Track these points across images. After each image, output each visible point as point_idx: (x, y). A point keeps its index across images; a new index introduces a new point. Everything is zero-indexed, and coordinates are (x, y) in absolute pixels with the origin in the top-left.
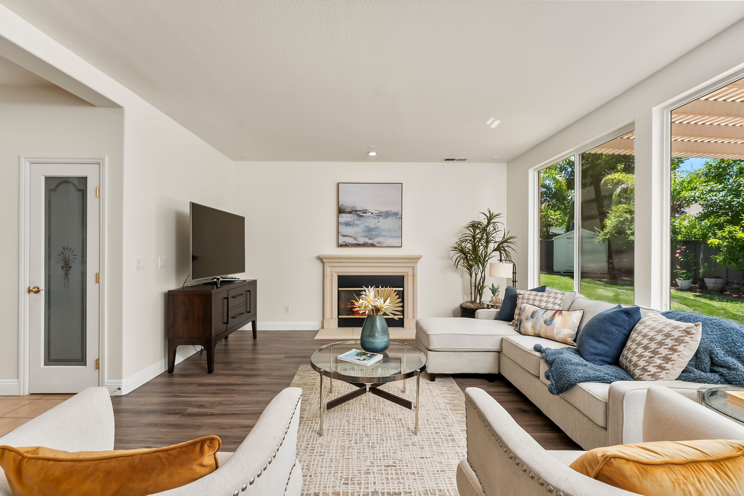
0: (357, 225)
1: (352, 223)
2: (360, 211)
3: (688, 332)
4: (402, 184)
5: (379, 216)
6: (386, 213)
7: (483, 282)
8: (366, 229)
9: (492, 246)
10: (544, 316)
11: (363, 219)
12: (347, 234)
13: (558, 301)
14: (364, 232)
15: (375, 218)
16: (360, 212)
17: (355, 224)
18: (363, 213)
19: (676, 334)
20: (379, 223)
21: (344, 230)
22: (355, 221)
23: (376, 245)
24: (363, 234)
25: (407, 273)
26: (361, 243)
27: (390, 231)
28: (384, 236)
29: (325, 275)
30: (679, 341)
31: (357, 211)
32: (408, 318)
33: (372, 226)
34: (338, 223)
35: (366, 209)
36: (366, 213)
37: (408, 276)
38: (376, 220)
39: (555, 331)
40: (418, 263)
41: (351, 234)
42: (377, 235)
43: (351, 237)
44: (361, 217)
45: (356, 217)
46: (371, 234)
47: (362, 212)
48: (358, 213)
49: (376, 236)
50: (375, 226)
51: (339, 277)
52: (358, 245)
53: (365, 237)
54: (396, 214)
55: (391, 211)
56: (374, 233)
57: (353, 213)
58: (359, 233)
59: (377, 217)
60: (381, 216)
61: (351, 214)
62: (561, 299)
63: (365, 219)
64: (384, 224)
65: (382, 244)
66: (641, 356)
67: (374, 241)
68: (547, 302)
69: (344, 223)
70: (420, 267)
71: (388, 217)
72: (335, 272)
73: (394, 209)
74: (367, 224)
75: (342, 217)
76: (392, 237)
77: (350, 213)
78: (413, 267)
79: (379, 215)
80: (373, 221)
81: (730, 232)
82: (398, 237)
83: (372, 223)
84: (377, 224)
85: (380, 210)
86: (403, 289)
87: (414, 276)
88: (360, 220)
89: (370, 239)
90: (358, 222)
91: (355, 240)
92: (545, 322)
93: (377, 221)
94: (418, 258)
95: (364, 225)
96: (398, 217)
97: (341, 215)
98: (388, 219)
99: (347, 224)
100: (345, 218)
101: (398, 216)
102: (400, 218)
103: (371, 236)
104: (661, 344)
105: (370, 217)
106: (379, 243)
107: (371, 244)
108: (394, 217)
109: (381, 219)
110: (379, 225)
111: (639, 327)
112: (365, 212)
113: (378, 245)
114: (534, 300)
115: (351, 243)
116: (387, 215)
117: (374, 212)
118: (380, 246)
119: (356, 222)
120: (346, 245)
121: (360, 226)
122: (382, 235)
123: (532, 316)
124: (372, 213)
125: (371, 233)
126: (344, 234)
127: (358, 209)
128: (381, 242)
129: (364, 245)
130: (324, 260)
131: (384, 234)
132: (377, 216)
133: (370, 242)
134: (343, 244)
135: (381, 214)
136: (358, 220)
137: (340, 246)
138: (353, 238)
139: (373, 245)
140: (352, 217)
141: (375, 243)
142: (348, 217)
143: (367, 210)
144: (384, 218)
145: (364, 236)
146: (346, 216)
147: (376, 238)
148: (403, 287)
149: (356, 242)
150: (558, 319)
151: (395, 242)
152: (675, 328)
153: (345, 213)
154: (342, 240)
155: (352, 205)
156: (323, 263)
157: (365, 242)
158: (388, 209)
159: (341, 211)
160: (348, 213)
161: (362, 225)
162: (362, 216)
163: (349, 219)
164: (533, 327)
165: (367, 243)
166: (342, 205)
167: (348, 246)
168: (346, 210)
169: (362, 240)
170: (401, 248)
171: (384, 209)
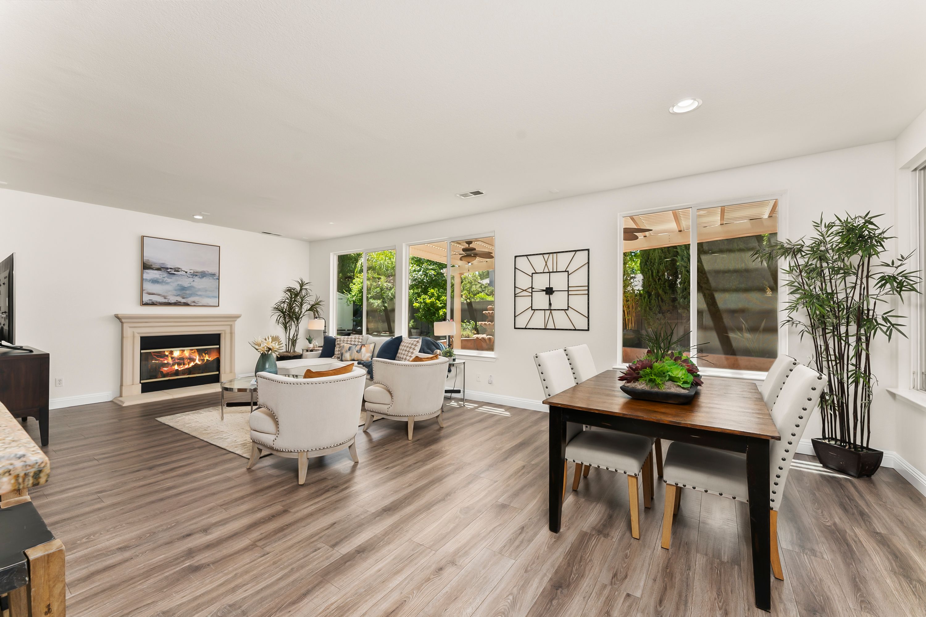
0: (167, 283)
2: (171, 268)
3: (418, 342)
4: (220, 247)
7: (297, 335)
8: (179, 288)
9: (306, 307)
10: (356, 348)
11: (174, 278)
13: (360, 341)
14: (176, 290)
17: (165, 282)
18: (175, 271)
19: (415, 343)
21: (149, 287)
22: (166, 279)
23: (190, 304)
24: (175, 293)
25: (225, 331)
27: (206, 291)
28: (200, 296)
29: (124, 336)
30: (416, 345)
31: (167, 269)
32: (225, 373)
33: (186, 285)
34: (142, 280)
36: (179, 271)
37: (225, 333)
38: (191, 280)
39: (363, 355)
40: (236, 322)
41: (160, 293)
43: (159, 295)
44: (172, 275)
45: (165, 275)
46: (184, 293)
47: (173, 270)
48: (169, 270)
49: (191, 295)
50: (189, 285)
51: (141, 338)
53: (177, 296)
54: (214, 275)
56: (188, 292)
57: (163, 270)
58: (169, 291)
60: (196, 275)
62: (362, 339)
63: (177, 278)
64: (198, 283)
66: (404, 354)
67: (189, 300)
68: (355, 341)
69: (150, 280)
70: (238, 325)
71: (205, 278)
72: (138, 333)
73: (212, 269)
74: (180, 283)
75: (148, 273)
76: (208, 297)
78: (231, 326)
79: (195, 274)
81: (424, 299)
82: (215, 297)
83: (186, 282)
84: (192, 283)
85: (195, 270)
86: (220, 346)
87: (232, 333)
88: (171, 278)
89: (183, 298)
90: (169, 280)
91: (165, 298)
92: (357, 352)
93: (192, 280)
94: (238, 317)
95: (176, 284)
96: (215, 278)
97: (147, 271)
98: (204, 279)
99: (155, 281)
100: (150, 274)
101: (216, 276)
102: (217, 279)
103: (184, 294)
104: (410, 348)
106: (194, 302)
107: (184, 303)
108: (211, 278)
109: (197, 279)
110: (194, 284)
111: (402, 344)
112: (177, 270)
113: (193, 304)
114: (347, 341)
116: (203, 275)
117: (189, 271)
118: (195, 305)
120: (153, 304)
122: (197, 294)
123: (349, 349)
124: (186, 272)
125: (184, 292)
126: (150, 291)
127: (169, 267)
128: (196, 301)
129: (176, 304)
130: (123, 320)
131: (199, 293)
133: (183, 301)
134: (149, 302)
135: (196, 274)
137: (147, 304)
139: (186, 304)
141: (189, 302)
142: (156, 274)
143: (179, 269)
145: (176, 295)
147: (190, 297)
148: (219, 345)
149: (166, 301)
150: (364, 349)
152: (415, 341)
153: (152, 269)
154: (146, 298)
155: (161, 262)
156: (122, 323)
158: (205, 270)
159: (146, 266)
163: (158, 276)
164: (351, 356)
165: (180, 302)
166: (148, 260)
167: (156, 305)
168: (153, 266)
169: (173, 299)
170: (218, 308)
171: (200, 269)
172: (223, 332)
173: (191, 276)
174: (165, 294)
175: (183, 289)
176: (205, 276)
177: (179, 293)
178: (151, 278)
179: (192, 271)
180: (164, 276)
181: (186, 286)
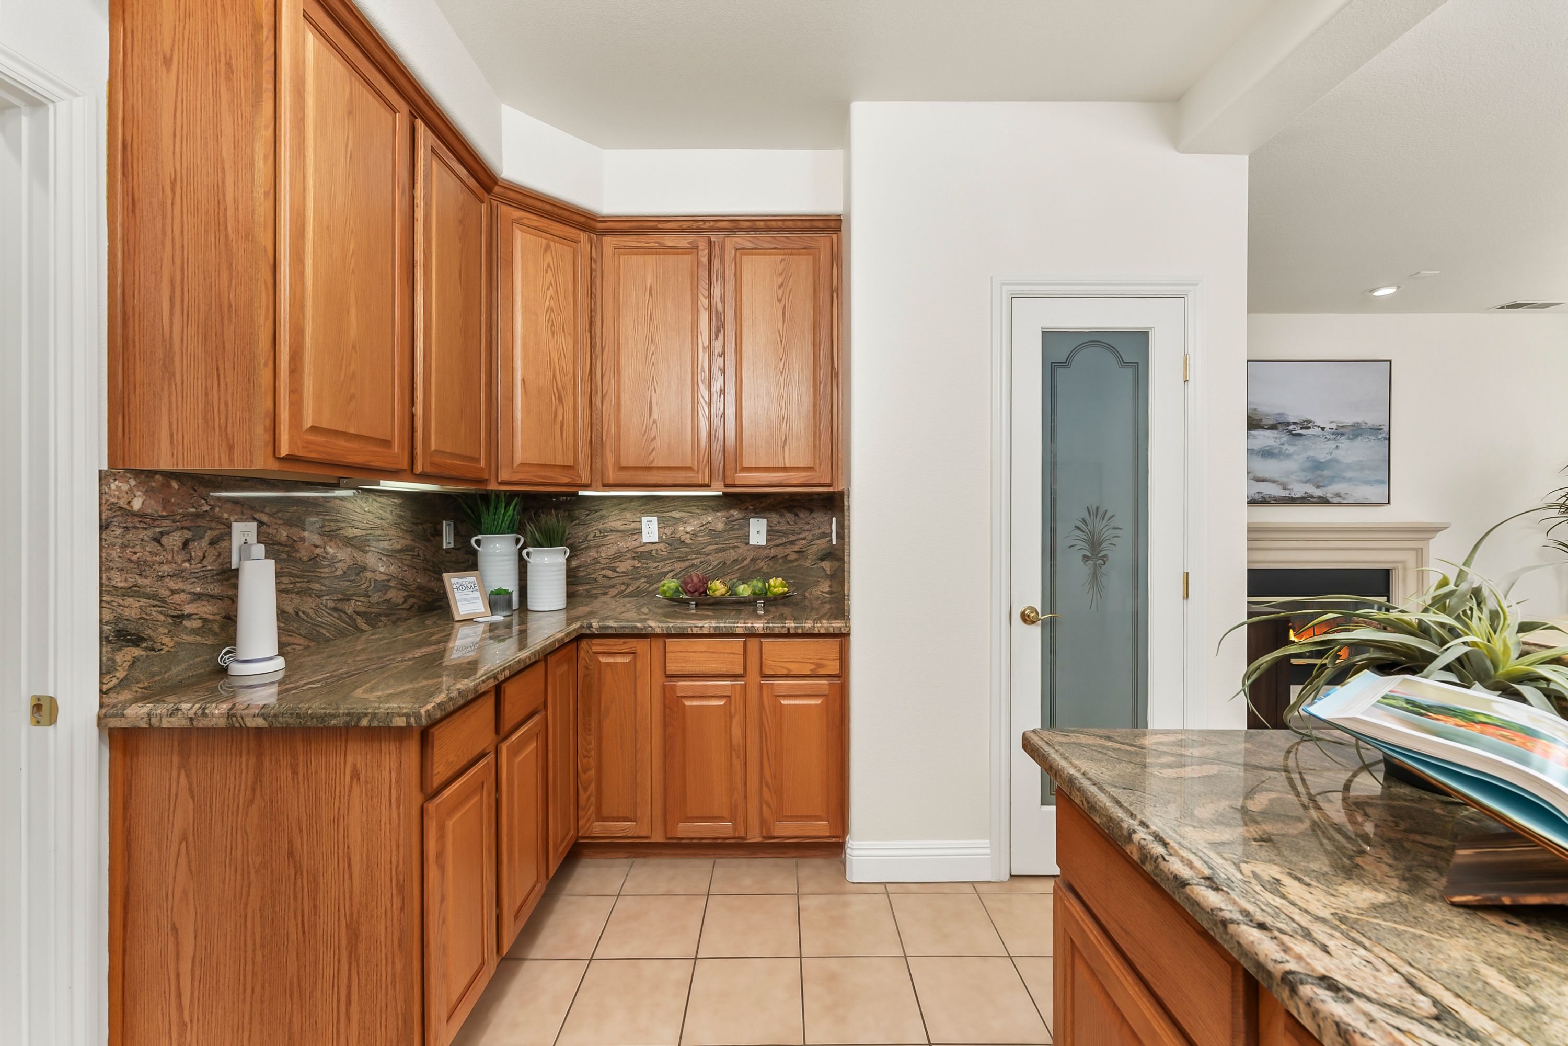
0: (1288, 456)
1: (1276, 451)
2: (1294, 423)
4: (1390, 361)
5: (1338, 434)
6: (1354, 428)
8: (1308, 464)
11: (1301, 443)
12: (1267, 476)
14: (1304, 471)
15: (1329, 440)
16: (1295, 427)
20: (1338, 452)
22: (1286, 446)
23: (1331, 500)
25: (1403, 562)
26: (1297, 496)
28: (1350, 480)
31: (1288, 424)
33: (1322, 457)
35: (1310, 418)
36: (1309, 428)
37: (1405, 569)
38: (1332, 444)
40: (1431, 541)
41: (1275, 476)
42: (1334, 477)
43: (1274, 482)
45: (1285, 438)
46: (1320, 476)
47: (1299, 426)
48: (1291, 428)
49: (1332, 480)
50: (1329, 457)
51: (1251, 571)
52: (1291, 501)
53: (1306, 482)
54: (1378, 429)
55: (1366, 423)
56: (1326, 473)
57: (1281, 429)
58: (1292, 473)
59: (1334, 436)
60: (1342, 434)
61: (1275, 432)
63: (1306, 442)
65: (1344, 499)
67: (1328, 492)
69: (1259, 452)
70: (1437, 549)
71: (1359, 438)
73: (1375, 418)
74: (1311, 453)
76: (1368, 482)
77: (1273, 427)
78: (1419, 552)
79: (1339, 432)
80: (1325, 446)
82: (1381, 482)
83: (1322, 451)
84: (1334, 452)
85: (1340, 422)
86: (1389, 599)
88: (1295, 445)
89: (1318, 487)
90: (1292, 449)
91: (1285, 489)
93: (1335, 446)
94: (1437, 529)
95: (1305, 455)
96: (1380, 437)
97: (1253, 432)
98: (1359, 443)
99: (1267, 453)
102: (1385, 438)
103: (1320, 479)
105: (1319, 436)
106: (1338, 495)
107: (1320, 497)
108: (1373, 438)
109: (1343, 443)
110: (1339, 454)
112: (1306, 425)
113: (1336, 500)
115: (1274, 497)
116: (1356, 431)
117: (1328, 426)
118: (1339, 501)
119: (1286, 449)
121: (1296, 457)
122: (1344, 478)
124: (1323, 429)
125: (1319, 472)
128: (1342, 492)
129: (1305, 500)
131: (1349, 474)
132: (1333, 434)
133: (1318, 493)
136: (1290, 445)
138: (1280, 484)
139: (1323, 501)
140: (1276, 438)
141: (1329, 496)
142: (1268, 437)
143: (1310, 422)
144: (1351, 439)
145: (1304, 479)
146: (1264, 436)
147: (1330, 484)
148: (1387, 594)
151: (1376, 492)
153: (1262, 427)
155: (1278, 411)
157: (1306, 493)
158: (1359, 420)
160: (1267, 429)
161: (1299, 454)
162: (1300, 435)
163: (1271, 442)
165: (1312, 497)
166: (1256, 410)
167: (1269, 502)
169: (1298, 490)
170: (1388, 506)
171: (1349, 420)
172: (1400, 566)
173: (1332, 437)
174: (1285, 480)
175: (1317, 466)
176: (1360, 434)
177: (1309, 476)
178: (1260, 447)
179: (1334, 426)
180: (1282, 440)
181: (1323, 460)
